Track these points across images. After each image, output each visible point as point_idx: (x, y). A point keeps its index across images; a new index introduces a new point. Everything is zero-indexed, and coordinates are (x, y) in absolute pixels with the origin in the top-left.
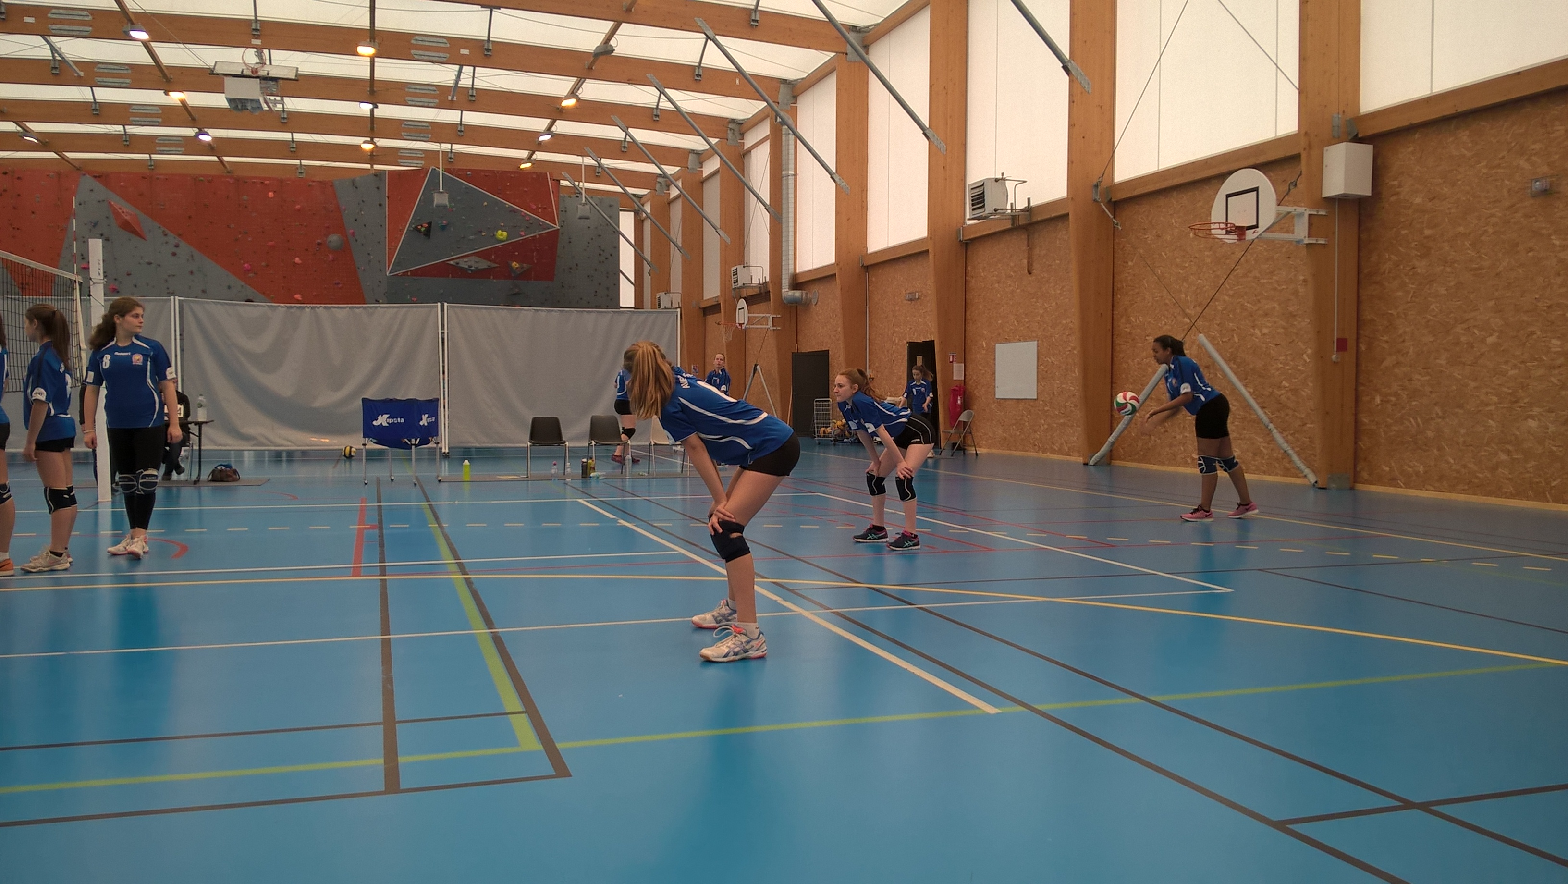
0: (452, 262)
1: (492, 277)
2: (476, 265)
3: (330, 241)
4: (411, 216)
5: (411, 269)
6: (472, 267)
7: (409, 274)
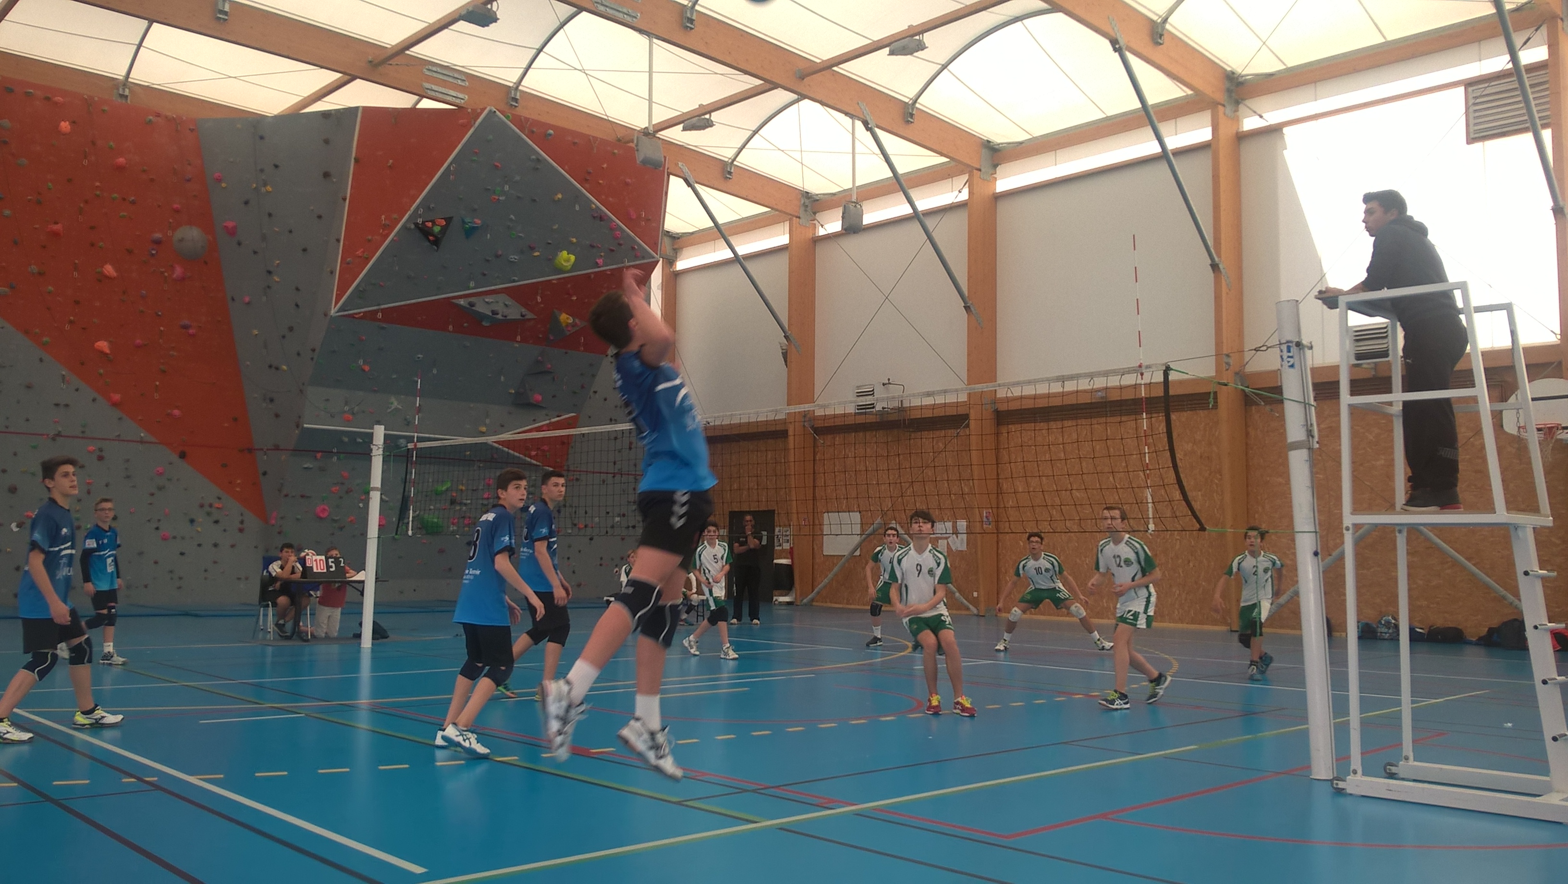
0: (462, 302)
1: (519, 338)
2: (507, 311)
3: (181, 240)
4: (418, 201)
5: (383, 307)
6: (498, 314)
7: (380, 315)
